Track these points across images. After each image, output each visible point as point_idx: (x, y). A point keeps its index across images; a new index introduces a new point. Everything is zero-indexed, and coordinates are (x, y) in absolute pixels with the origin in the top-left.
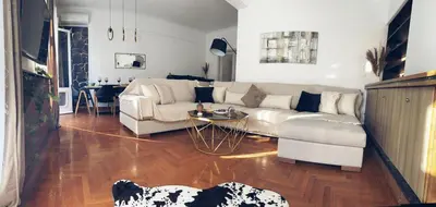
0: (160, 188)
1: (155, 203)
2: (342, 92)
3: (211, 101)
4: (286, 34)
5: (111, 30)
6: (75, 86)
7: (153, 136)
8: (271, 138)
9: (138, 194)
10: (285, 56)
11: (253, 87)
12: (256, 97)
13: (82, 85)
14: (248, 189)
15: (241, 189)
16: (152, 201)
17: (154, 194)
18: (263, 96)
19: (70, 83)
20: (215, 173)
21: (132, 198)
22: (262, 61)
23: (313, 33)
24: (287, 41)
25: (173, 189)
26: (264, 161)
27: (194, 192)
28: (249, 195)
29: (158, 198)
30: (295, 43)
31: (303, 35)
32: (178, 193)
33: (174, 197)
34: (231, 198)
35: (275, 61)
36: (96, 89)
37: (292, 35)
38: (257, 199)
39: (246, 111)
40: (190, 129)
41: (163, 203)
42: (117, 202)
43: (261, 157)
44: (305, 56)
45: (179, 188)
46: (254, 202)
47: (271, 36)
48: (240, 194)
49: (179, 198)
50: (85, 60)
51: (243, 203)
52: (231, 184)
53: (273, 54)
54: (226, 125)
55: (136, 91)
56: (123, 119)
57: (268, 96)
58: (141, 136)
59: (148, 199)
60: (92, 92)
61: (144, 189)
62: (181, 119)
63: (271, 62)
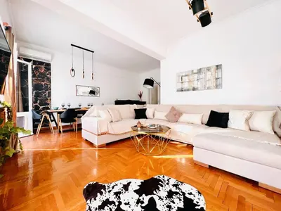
0: (117, 183)
1: (115, 193)
2: (252, 110)
3: (145, 117)
4: (195, 71)
5: (73, 70)
6: (36, 109)
7: (108, 145)
8: (188, 145)
9: (102, 190)
10: (195, 86)
11: (173, 109)
12: (175, 115)
13: (43, 109)
14: (173, 181)
15: (168, 180)
16: (112, 193)
17: (113, 188)
18: (180, 114)
19: (31, 108)
20: (151, 168)
21: (98, 194)
22: (178, 91)
23: (217, 66)
24: (196, 76)
25: (125, 182)
26: (183, 161)
27: (139, 182)
28: (174, 185)
29: (116, 189)
30: (202, 76)
31: (208, 69)
32: (129, 184)
33: (126, 187)
34: (162, 186)
35: (188, 90)
36: (60, 113)
37: (200, 71)
38: (179, 189)
39: (169, 125)
40: (132, 137)
41: (120, 193)
42: (89, 201)
43: (181, 158)
44: (212, 84)
45: (129, 180)
46: (178, 191)
47: (184, 74)
48: (168, 184)
49: (130, 188)
50: (48, 88)
51: (170, 191)
52: (161, 176)
53: (186, 86)
54: (156, 134)
55: (95, 113)
56: (85, 135)
57: (184, 115)
58: (100, 147)
59: (109, 192)
60: (55, 114)
61: (106, 185)
62: (127, 131)
63: (185, 90)
